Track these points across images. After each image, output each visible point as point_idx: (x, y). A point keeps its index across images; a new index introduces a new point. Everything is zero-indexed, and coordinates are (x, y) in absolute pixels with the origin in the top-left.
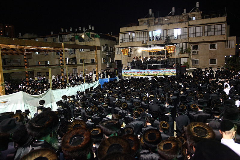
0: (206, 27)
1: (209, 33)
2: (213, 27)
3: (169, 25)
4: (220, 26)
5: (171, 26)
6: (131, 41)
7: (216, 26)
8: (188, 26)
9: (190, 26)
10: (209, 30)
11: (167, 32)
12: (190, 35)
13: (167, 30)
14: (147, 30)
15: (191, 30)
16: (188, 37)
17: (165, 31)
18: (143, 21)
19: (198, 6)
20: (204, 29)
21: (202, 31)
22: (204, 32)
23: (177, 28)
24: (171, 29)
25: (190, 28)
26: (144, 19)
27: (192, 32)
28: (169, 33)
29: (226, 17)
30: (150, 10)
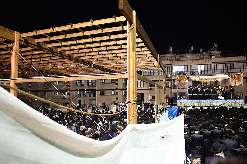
0: (229, 65)
1: (232, 70)
2: (235, 64)
3: (192, 61)
4: (242, 64)
5: (195, 62)
6: (154, 74)
7: (238, 64)
8: (211, 63)
9: (213, 63)
10: (232, 67)
11: (191, 67)
12: (213, 71)
13: (191, 66)
14: (171, 64)
15: (214, 67)
16: (212, 73)
17: (189, 67)
18: (164, 57)
19: (216, 46)
20: (227, 66)
21: (225, 68)
22: (227, 69)
23: (201, 65)
24: (195, 65)
25: (213, 65)
26: (165, 55)
27: (216, 68)
28: (193, 68)
29: (245, 57)
30: (171, 48)
